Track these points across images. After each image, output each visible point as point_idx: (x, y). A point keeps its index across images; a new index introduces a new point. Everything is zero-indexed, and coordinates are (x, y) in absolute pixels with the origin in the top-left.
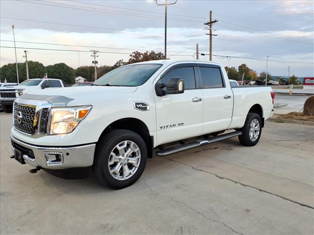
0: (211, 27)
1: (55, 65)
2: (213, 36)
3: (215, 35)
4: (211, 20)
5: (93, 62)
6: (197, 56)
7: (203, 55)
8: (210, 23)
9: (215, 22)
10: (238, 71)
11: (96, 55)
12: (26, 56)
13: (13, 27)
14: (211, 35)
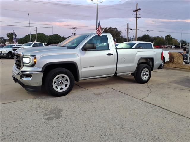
0: (137, 13)
1: (53, 35)
2: (138, 18)
3: (139, 18)
4: (137, 8)
5: (73, 33)
6: (128, 30)
7: (132, 29)
8: (137, 11)
9: (139, 10)
10: (165, 39)
11: (75, 29)
12: (36, 30)
13: (29, 15)
14: (137, 18)
